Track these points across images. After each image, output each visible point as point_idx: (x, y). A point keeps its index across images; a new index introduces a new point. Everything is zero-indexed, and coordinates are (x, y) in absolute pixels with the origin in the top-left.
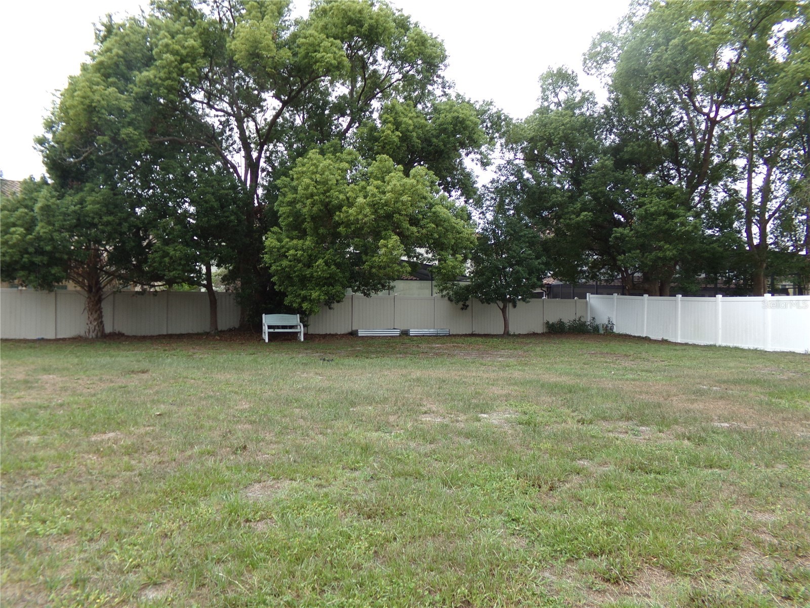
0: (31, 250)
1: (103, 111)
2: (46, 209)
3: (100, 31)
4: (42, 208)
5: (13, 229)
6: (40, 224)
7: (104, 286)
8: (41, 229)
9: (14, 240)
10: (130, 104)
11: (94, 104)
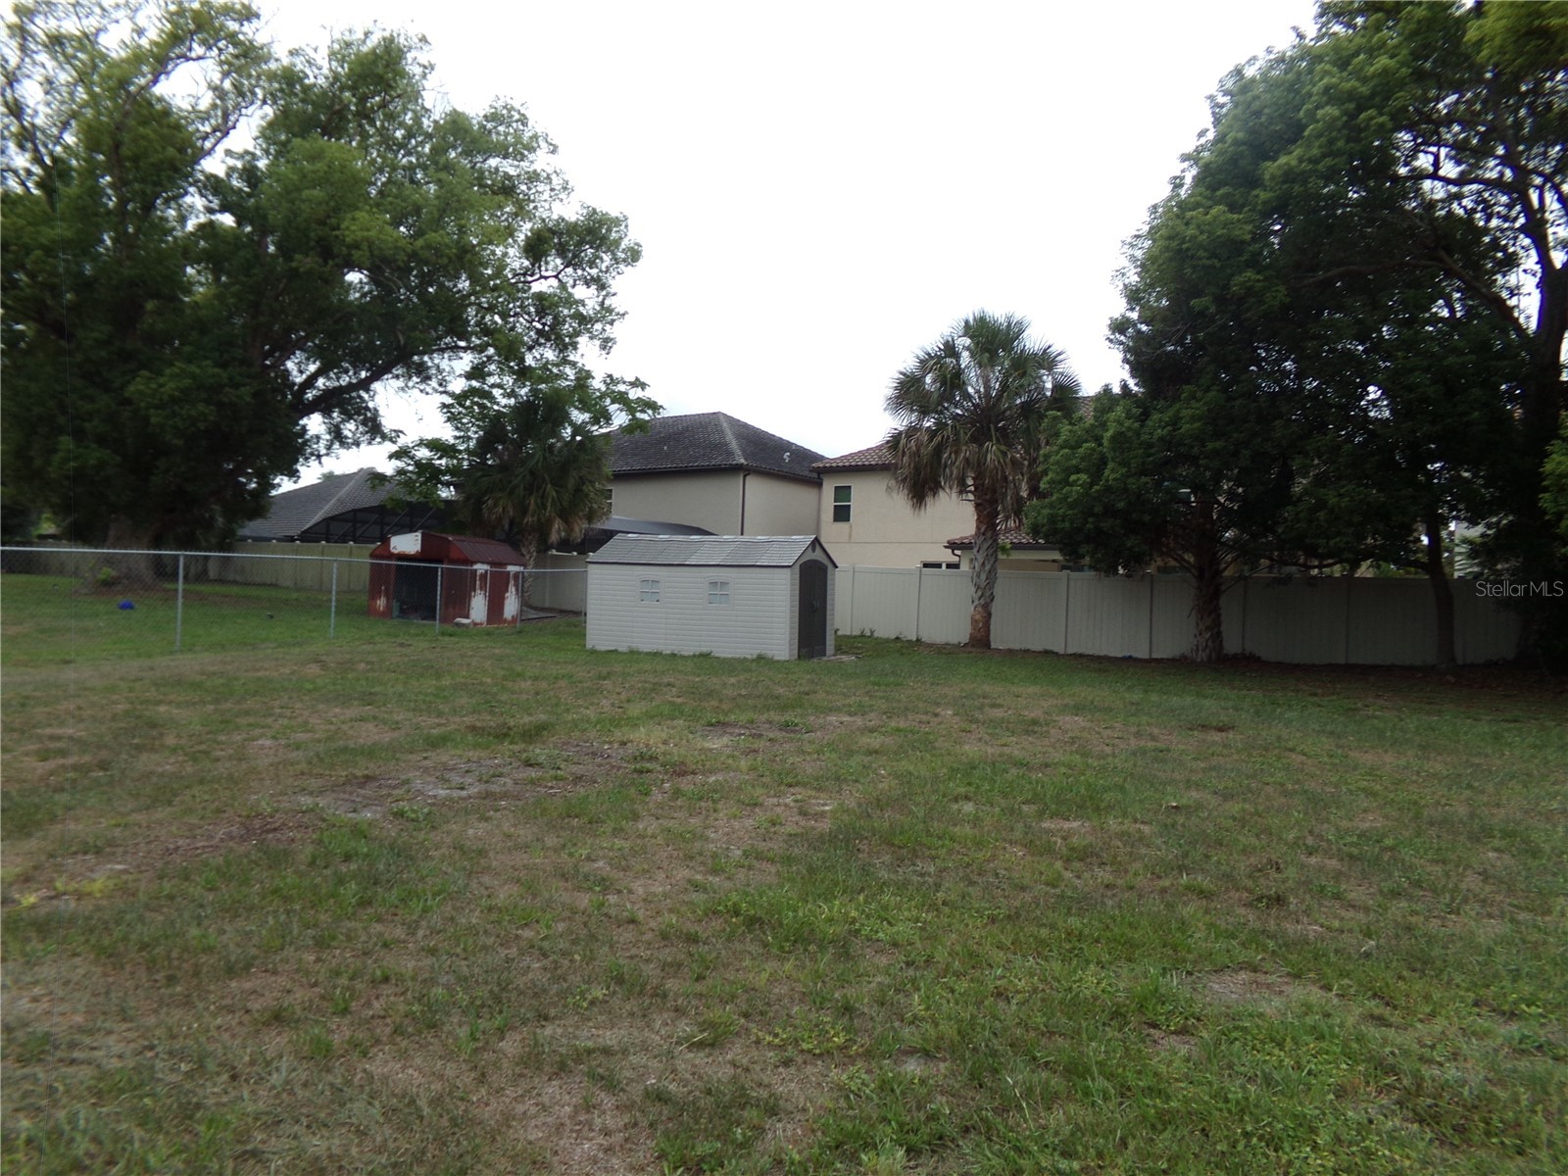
0: (1098, 509)
1: (1201, 253)
2: (1119, 439)
3: (1222, 106)
4: (1113, 438)
5: (1073, 478)
6: (1110, 465)
7: (1225, 568)
8: (1110, 474)
9: (1075, 496)
10: (1250, 227)
11: (1185, 246)
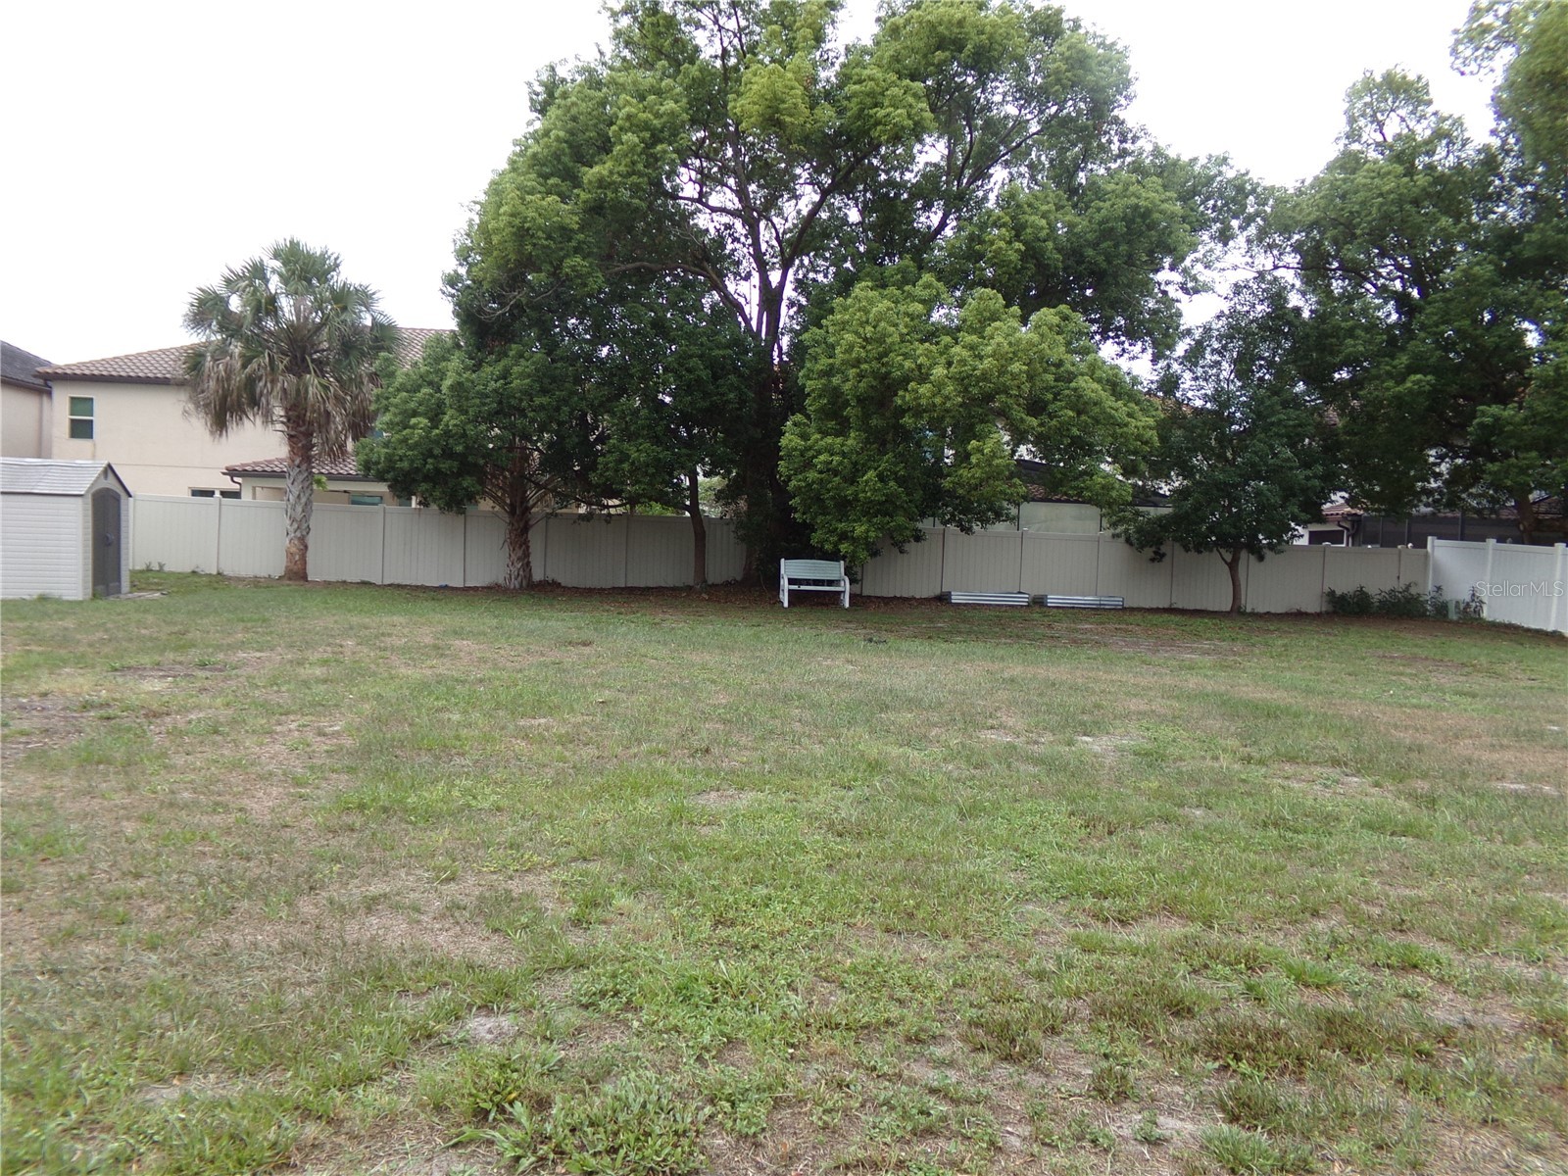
0: (437, 451)
1: (540, 234)
2: (457, 387)
3: (538, 94)
4: (452, 388)
5: (413, 421)
6: (450, 412)
7: (534, 506)
8: (450, 419)
9: (416, 438)
10: (576, 218)
11: (527, 225)
